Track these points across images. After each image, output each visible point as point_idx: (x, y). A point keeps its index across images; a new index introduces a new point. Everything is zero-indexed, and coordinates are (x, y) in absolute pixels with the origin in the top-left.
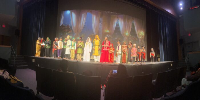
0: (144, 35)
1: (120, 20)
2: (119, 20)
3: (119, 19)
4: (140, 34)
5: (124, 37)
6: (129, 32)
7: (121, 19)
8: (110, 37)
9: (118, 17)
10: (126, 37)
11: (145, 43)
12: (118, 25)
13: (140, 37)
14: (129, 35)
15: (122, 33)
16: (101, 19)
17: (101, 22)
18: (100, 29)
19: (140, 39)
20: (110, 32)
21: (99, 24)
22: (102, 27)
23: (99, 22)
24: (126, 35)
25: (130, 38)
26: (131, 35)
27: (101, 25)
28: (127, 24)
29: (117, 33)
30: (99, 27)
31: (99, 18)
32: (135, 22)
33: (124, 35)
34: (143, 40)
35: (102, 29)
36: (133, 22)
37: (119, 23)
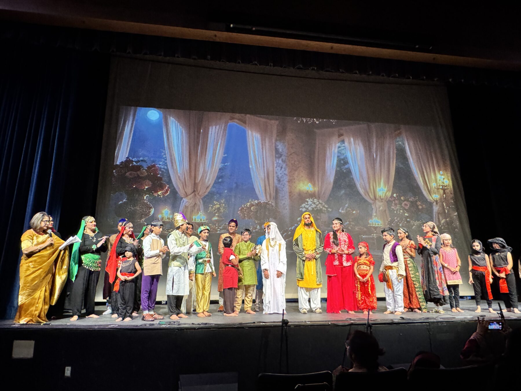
0: (451, 184)
1: (350, 143)
2: (346, 144)
3: (346, 140)
4: (434, 185)
5: (371, 201)
6: (387, 182)
7: (352, 139)
8: (320, 207)
9: (340, 135)
10: (378, 203)
11: (459, 215)
12: (342, 162)
13: (436, 197)
14: (389, 194)
15: (362, 191)
16: (280, 147)
17: (281, 155)
18: (279, 181)
19: (435, 203)
20: (316, 189)
21: (275, 165)
22: (286, 172)
23: (276, 157)
24: (380, 196)
25: (396, 204)
26: (396, 194)
27: (282, 168)
28: (376, 156)
29: (343, 192)
30: (276, 173)
31: (274, 141)
32: (407, 140)
33: (370, 194)
34: (447, 205)
35: (289, 182)
36: (400, 143)
37: (348, 154)
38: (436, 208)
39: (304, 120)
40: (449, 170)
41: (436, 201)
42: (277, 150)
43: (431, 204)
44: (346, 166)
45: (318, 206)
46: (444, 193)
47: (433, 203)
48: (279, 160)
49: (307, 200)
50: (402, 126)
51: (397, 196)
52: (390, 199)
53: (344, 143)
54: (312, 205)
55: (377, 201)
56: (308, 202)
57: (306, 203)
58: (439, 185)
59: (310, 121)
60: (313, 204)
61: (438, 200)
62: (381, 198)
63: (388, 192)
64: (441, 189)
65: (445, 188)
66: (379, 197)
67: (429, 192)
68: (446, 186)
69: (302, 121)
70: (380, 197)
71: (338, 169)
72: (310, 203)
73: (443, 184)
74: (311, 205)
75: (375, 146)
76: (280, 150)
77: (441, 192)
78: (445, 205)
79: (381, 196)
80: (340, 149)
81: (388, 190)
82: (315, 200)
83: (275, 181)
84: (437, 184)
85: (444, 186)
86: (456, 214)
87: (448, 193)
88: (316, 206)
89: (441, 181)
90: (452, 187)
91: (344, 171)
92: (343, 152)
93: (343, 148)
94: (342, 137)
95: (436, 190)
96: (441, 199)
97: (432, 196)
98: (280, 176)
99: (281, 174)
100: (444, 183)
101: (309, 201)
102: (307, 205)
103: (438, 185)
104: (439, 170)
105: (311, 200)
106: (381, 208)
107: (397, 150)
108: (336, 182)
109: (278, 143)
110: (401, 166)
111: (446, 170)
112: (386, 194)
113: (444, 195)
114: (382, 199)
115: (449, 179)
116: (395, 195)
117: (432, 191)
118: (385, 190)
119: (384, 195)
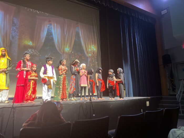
1: (54, 26)
5: (61, 54)
6: (70, 46)
7: (55, 24)
8: (35, 53)
9: (50, 21)
12: (49, 34)
13: (90, 55)
16: (15, 21)
17: (16, 25)
18: (13, 38)
19: (89, 58)
20: (34, 45)
21: (12, 29)
22: (18, 34)
23: (12, 25)
25: (73, 56)
26: (74, 52)
27: (15, 31)
28: (66, 34)
29: (48, 48)
30: (12, 33)
31: (12, 17)
32: (81, 29)
33: (62, 50)
34: (94, 59)
35: (19, 39)
36: (78, 30)
37: (53, 31)
38: (89, 60)
39: (31, 10)
40: (96, 44)
41: (90, 57)
42: (13, 22)
43: (88, 58)
44: (51, 36)
45: (34, 53)
46: (93, 54)
48: (14, 27)
49: (29, 49)
52: (71, 54)
53: (51, 25)
55: (64, 54)
56: (29, 50)
57: (28, 51)
59: (35, 11)
65: (94, 52)
67: (88, 53)
69: (30, 10)
71: (47, 37)
73: (93, 50)
74: (30, 52)
75: (66, 29)
76: (16, 22)
77: (92, 53)
80: (49, 27)
81: (70, 50)
82: (33, 50)
83: (11, 38)
84: (91, 50)
86: (97, 63)
87: (95, 54)
88: (33, 53)
90: (96, 52)
91: (50, 38)
92: (50, 29)
95: (90, 52)
96: (92, 56)
99: (14, 34)
104: (92, 44)
105: (31, 50)
106: (66, 57)
107: (76, 33)
108: (45, 42)
109: (14, 19)
110: (77, 40)
111: (95, 45)
112: (69, 51)
114: (67, 53)
115: (96, 49)
118: (69, 50)
119: (68, 51)
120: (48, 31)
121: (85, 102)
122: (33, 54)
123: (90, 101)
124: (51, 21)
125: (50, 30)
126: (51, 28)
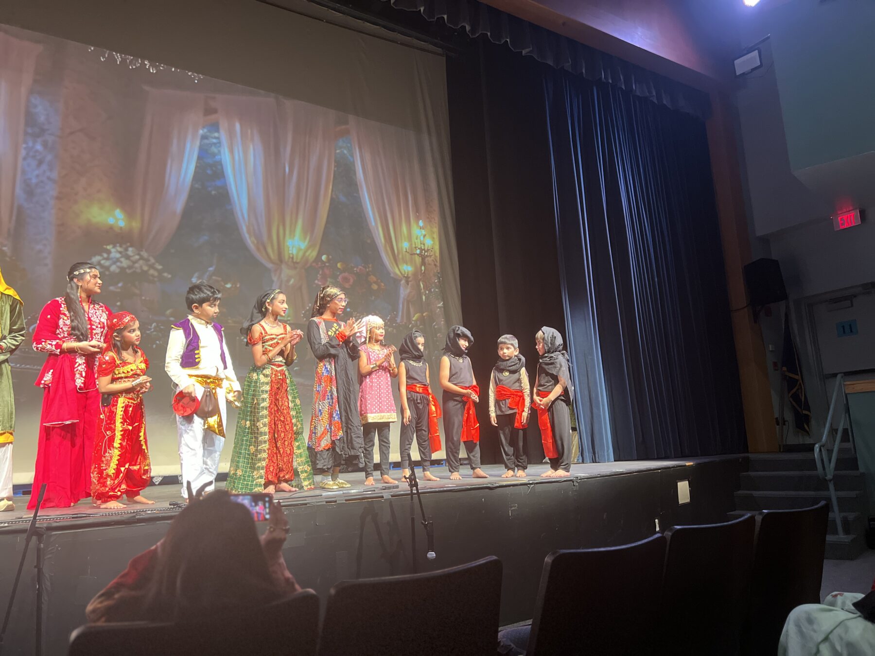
0: (437, 247)
2: (223, 135)
3: (224, 125)
4: (405, 245)
5: (270, 266)
6: (310, 227)
7: (238, 126)
8: (141, 265)
9: (209, 111)
10: (286, 272)
11: (446, 307)
12: (210, 173)
13: (407, 269)
14: (313, 254)
15: (250, 241)
16: (42, 109)
17: (43, 131)
18: (30, 192)
19: (403, 282)
20: (136, 225)
21: (23, 153)
22: (54, 175)
23: (26, 133)
24: (291, 256)
25: (324, 278)
26: (327, 255)
27: (40, 163)
28: (291, 171)
29: (204, 238)
31: (24, 90)
32: (360, 148)
33: (270, 250)
34: (426, 287)
35: (58, 198)
36: (345, 152)
37: (226, 157)
38: (404, 292)
39: (118, 58)
40: (436, 217)
41: (407, 278)
42: (30, 119)
43: (396, 281)
44: (219, 183)
45: (137, 265)
46: (423, 263)
47: (401, 280)
48: (35, 142)
49: (109, 247)
50: (351, 118)
51: (329, 260)
52: (314, 264)
53: (218, 131)
54: (121, 262)
55: (283, 266)
56: (109, 252)
57: (105, 255)
58: (416, 248)
59: (135, 65)
60: (123, 260)
61: (410, 275)
62: (295, 260)
63: (309, 251)
64: (418, 255)
65: (426, 254)
66: (289, 257)
67: (395, 259)
68: (428, 250)
69: (112, 59)
70: (293, 258)
71: (197, 186)
72: (115, 254)
73: (422, 245)
74: (118, 260)
75: (289, 148)
76: (42, 119)
77: (418, 260)
78: (422, 286)
79: (295, 257)
80: (206, 141)
81: (311, 246)
82: (130, 249)
83: (18, 191)
84: (411, 244)
85: (424, 249)
86: (441, 304)
87: (429, 264)
88: (131, 264)
89: (419, 241)
90: (438, 253)
91: (213, 192)
92: (214, 149)
93: (214, 141)
94: (213, 117)
95: (408, 256)
96: (415, 274)
97: (400, 267)
98: (34, 181)
99: (37, 176)
100: (424, 244)
101: (113, 250)
102: (107, 259)
103: (414, 246)
104: (418, 218)
105: (119, 249)
106: (292, 281)
107: (338, 164)
108: (187, 213)
109: (36, 100)
110: (343, 198)
111: (429, 220)
112: (305, 253)
113: (423, 268)
114: (295, 263)
115: (433, 238)
116: (324, 258)
117: (400, 256)
118: (303, 245)
119: (301, 254)
120: (200, 158)
121: (387, 495)
122: (130, 267)
123: (411, 486)
124: (214, 111)
125: (214, 155)
126: (215, 144)
